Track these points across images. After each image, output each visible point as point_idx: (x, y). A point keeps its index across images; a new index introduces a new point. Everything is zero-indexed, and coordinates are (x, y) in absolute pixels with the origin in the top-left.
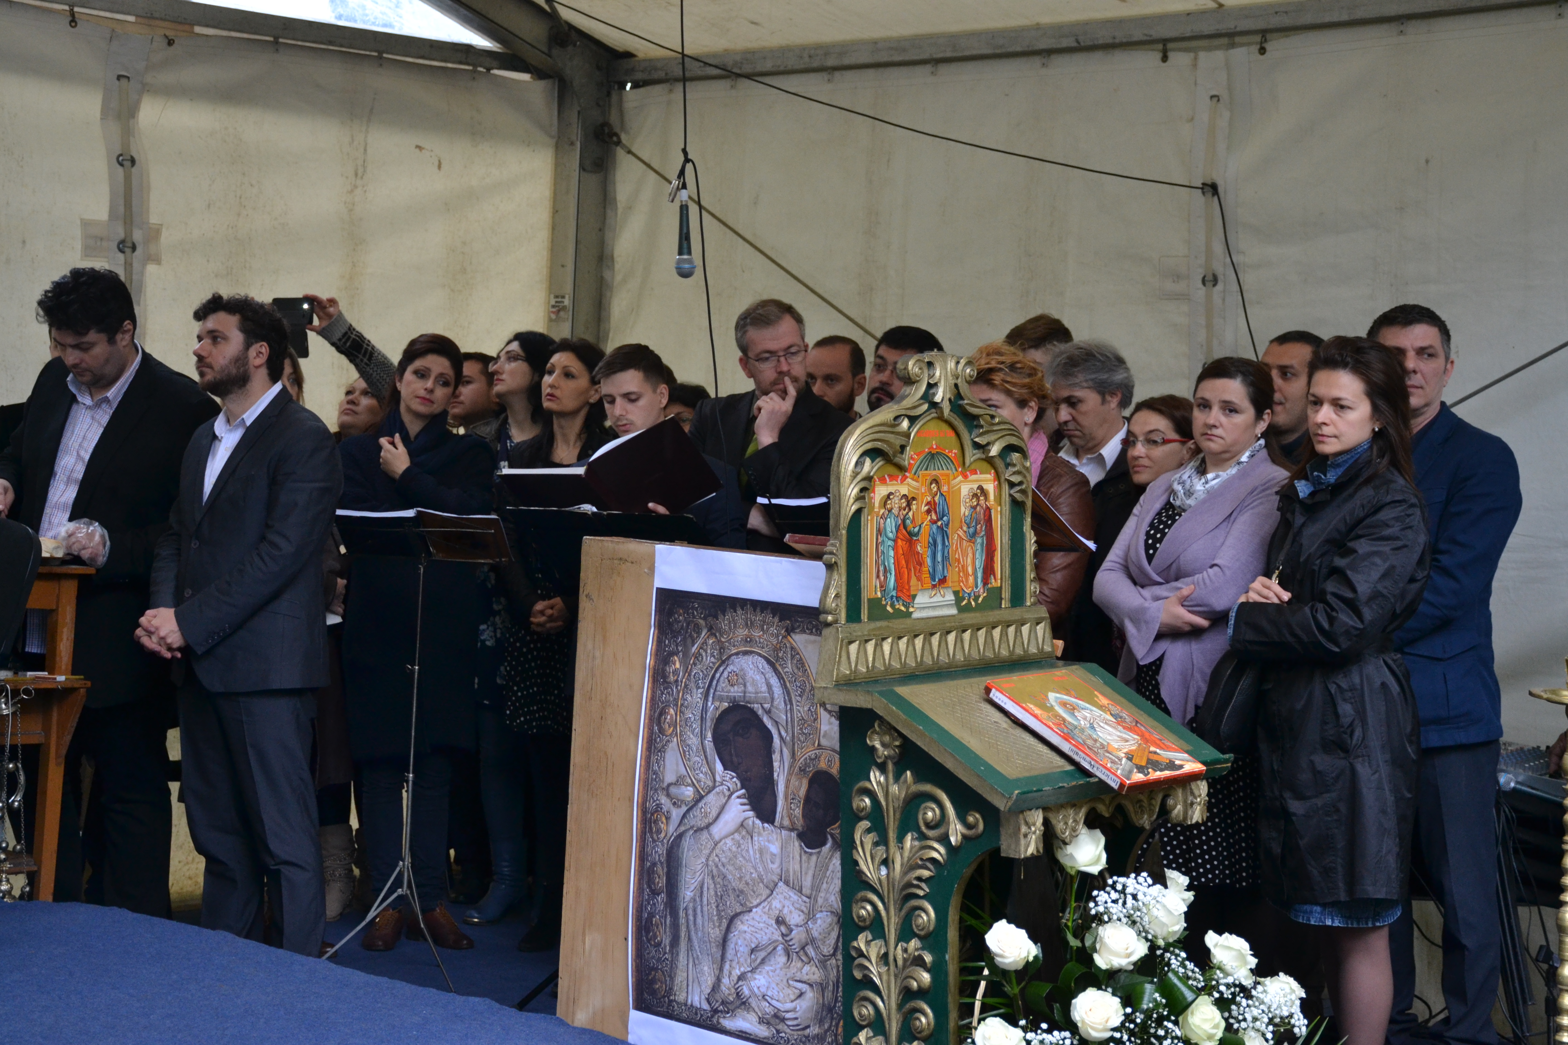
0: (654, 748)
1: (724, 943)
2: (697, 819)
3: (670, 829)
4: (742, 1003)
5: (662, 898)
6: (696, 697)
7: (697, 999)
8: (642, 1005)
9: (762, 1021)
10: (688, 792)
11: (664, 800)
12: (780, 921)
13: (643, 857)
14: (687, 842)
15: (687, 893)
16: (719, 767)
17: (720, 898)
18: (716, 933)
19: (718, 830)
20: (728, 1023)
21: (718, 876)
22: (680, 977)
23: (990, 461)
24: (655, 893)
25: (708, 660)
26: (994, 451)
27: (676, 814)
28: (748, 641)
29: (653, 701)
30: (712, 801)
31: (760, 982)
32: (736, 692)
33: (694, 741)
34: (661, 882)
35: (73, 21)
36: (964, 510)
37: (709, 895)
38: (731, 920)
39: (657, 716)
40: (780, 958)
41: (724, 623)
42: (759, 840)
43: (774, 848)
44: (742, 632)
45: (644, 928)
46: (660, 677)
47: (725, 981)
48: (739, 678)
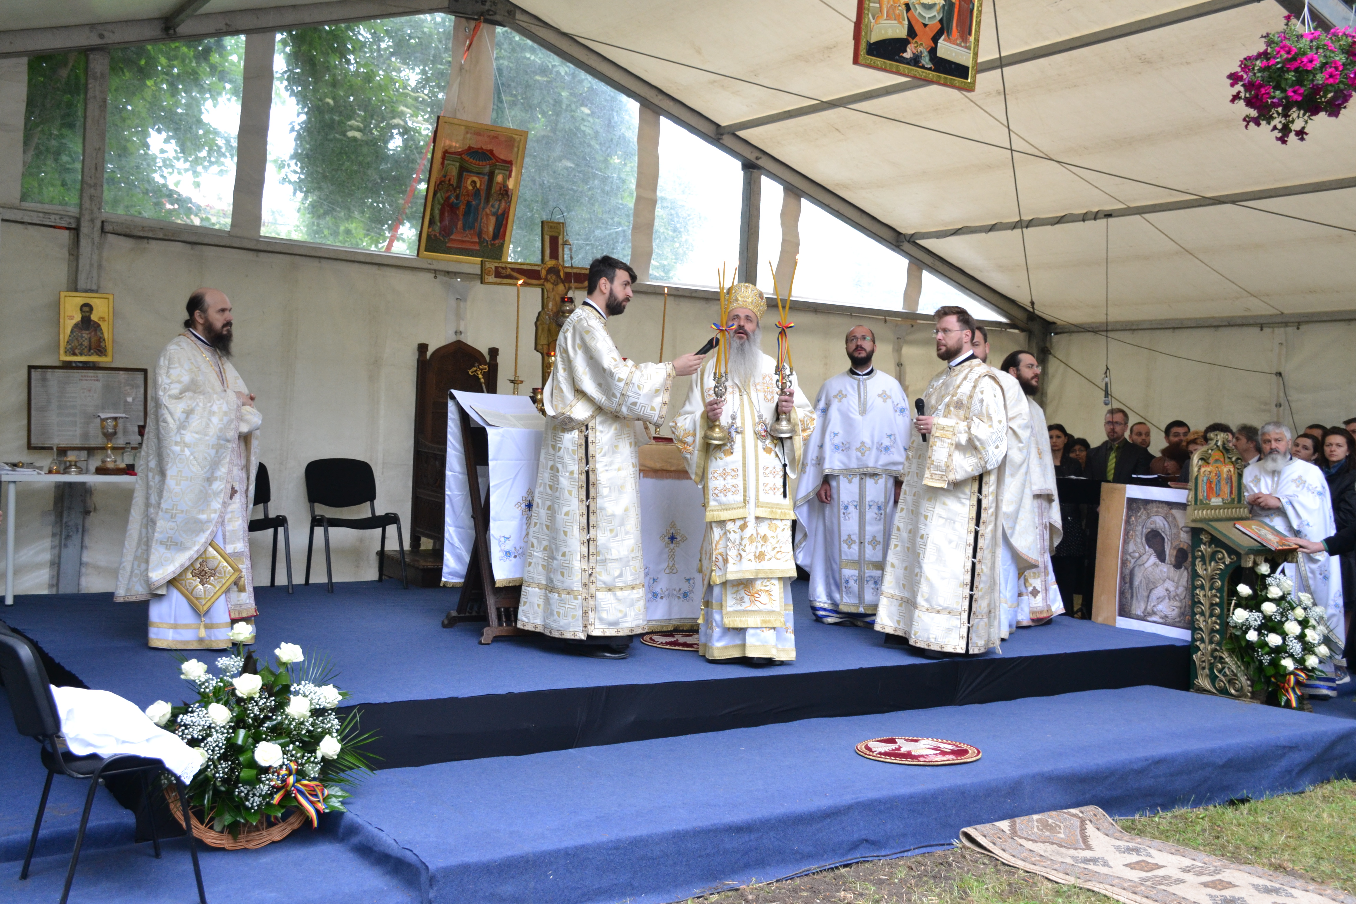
0: (1126, 542)
1: (1148, 597)
2: (1140, 562)
3: (1130, 565)
4: (1154, 613)
5: (1128, 585)
6: (1140, 528)
7: (1139, 612)
8: (1121, 615)
9: (1161, 618)
10: (1137, 555)
11: (1129, 557)
12: (1167, 590)
13: (1122, 573)
14: (1136, 569)
15: (1136, 583)
16: (1147, 547)
17: (1147, 584)
18: (1145, 594)
19: (1146, 565)
20: (1149, 619)
21: (1147, 579)
22: (1133, 607)
23: (1232, 462)
24: (1125, 583)
25: (1144, 517)
26: (1234, 459)
27: (1133, 561)
28: (1157, 512)
29: (1125, 529)
30: (1145, 557)
31: (1160, 607)
32: (1153, 526)
33: (1139, 540)
34: (1128, 580)
35: (885, 321)
36: (1225, 476)
37: (1144, 583)
38: (1151, 591)
39: (1127, 533)
40: (1167, 600)
41: (1149, 507)
42: (1160, 568)
43: (1165, 570)
44: (1155, 509)
45: (1122, 593)
46: (1128, 522)
47: (1149, 607)
48: (1155, 522)
